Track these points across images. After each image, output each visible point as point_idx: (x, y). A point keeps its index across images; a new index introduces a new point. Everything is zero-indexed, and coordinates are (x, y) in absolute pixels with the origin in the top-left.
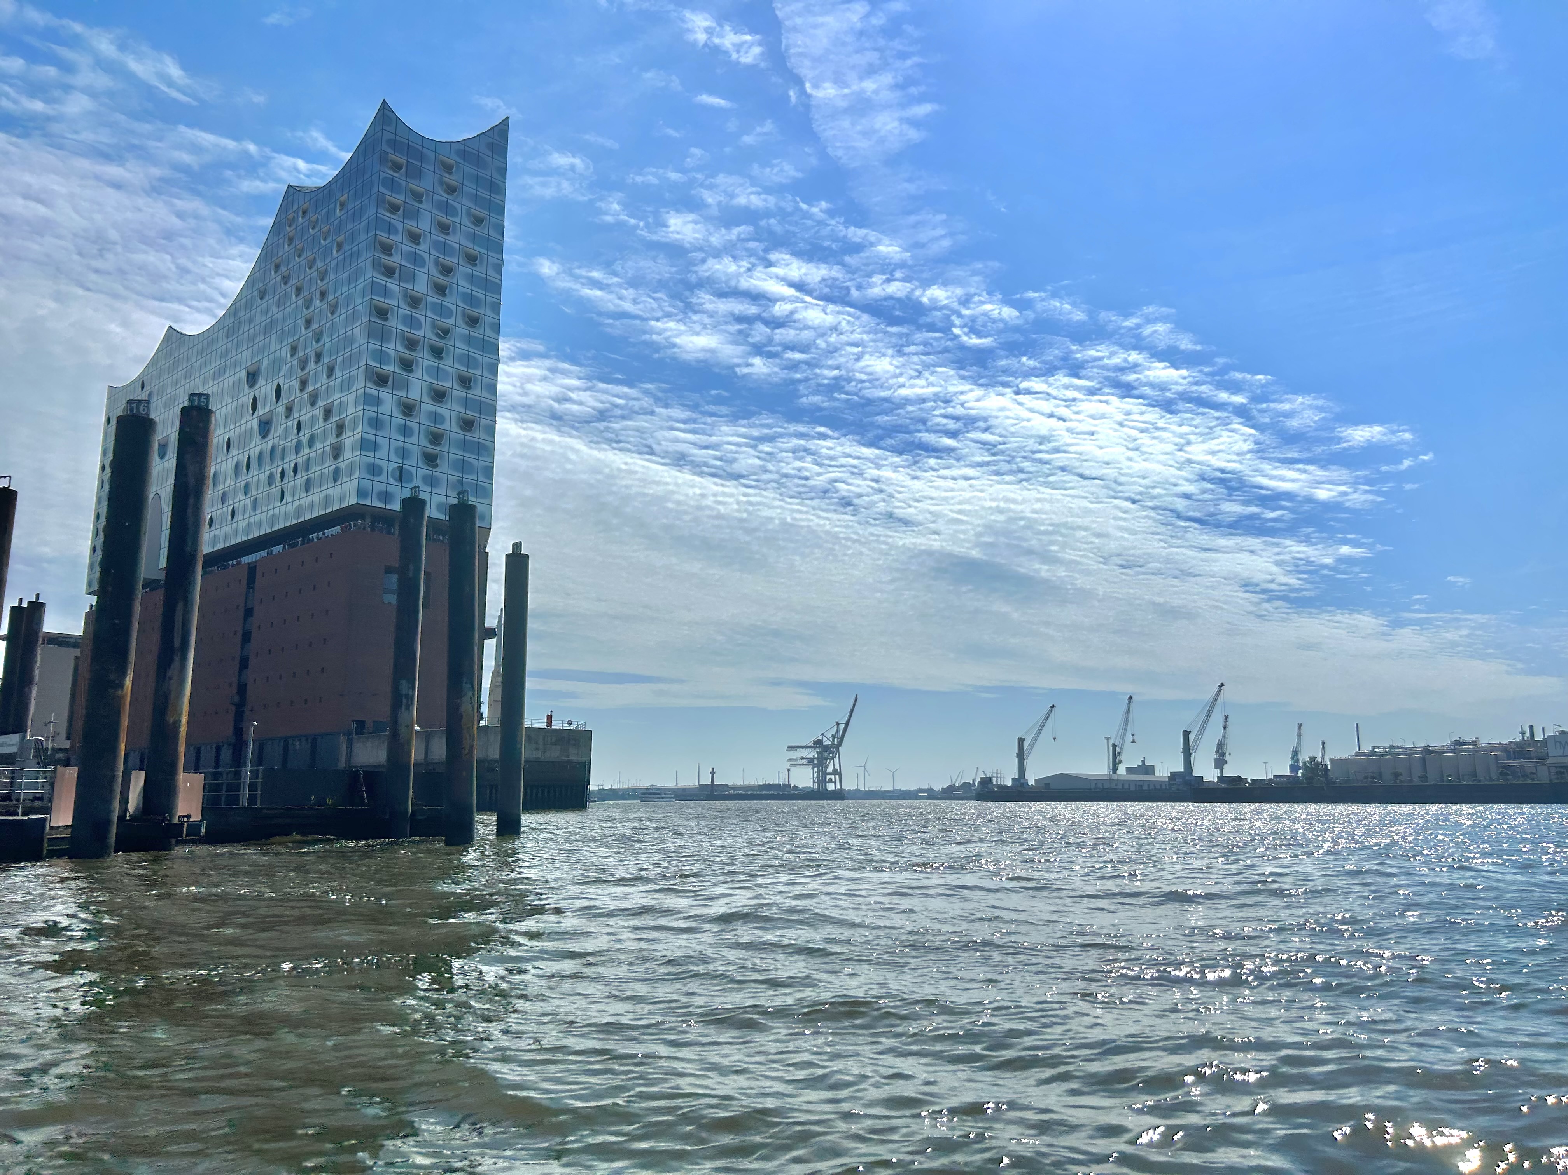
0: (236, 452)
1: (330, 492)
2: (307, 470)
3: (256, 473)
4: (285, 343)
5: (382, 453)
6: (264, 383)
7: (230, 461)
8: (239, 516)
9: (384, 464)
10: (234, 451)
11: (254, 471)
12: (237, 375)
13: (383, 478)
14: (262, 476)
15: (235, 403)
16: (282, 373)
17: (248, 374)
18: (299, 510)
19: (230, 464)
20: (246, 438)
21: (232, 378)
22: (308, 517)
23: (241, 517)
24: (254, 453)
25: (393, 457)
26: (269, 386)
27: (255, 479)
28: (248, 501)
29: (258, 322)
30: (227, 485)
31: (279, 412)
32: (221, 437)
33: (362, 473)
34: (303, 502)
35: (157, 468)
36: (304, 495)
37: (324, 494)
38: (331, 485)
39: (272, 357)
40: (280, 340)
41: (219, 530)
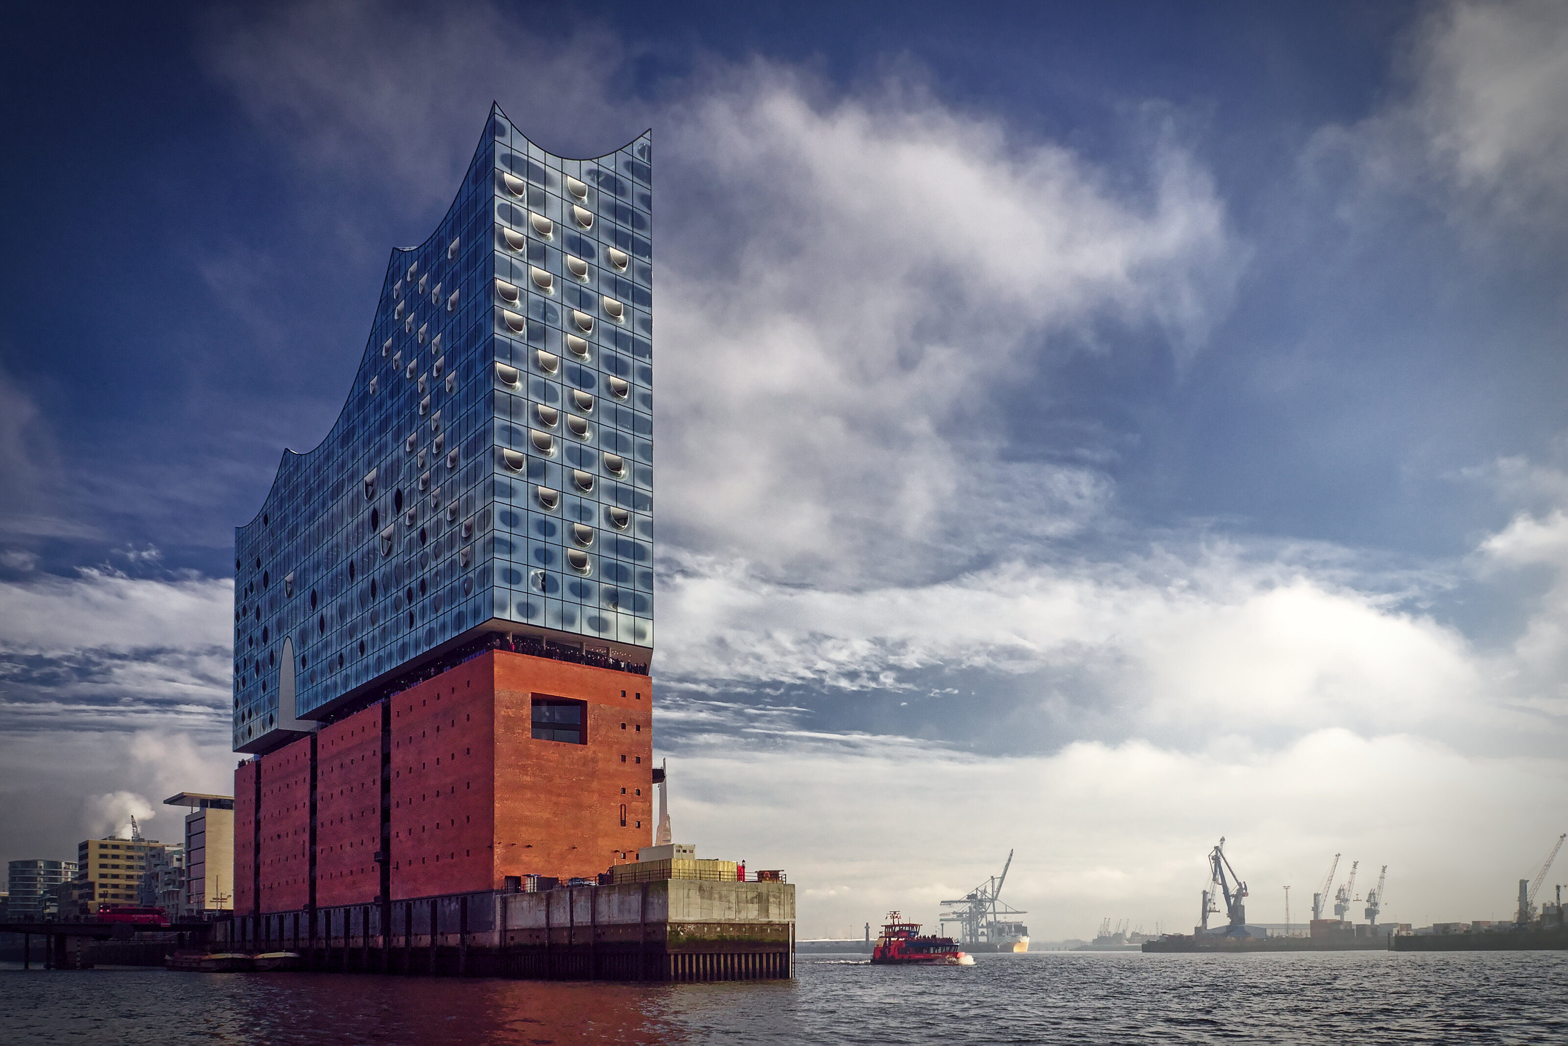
1: (463, 608)
2: (435, 586)
3: (382, 600)
4: (402, 440)
5: (519, 555)
6: (383, 493)
7: (354, 590)
8: (368, 651)
9: (521, 569)
10: (359, 578)
11: (380, 598)
12: (355, 490)
13: (522, 586)
14: (388, 602)
15: (355, 523)
16: (401, 477)
17: (367, 485)
19: (356, 591)
20: (370, 560)
21: (350, 494)
22: (441, 641)
23: (370, 652)
24: (377, 577)
25: (533, 561)
26: (389, 494)
27: (382, 605)
28: (377, 632)
29: (372, 421)
30: (354, 616)
31: (401, 523)
32: (344, 563)
33: (498, 581)
34: (433, 624)
35: (286, 608)
36: (433, 616)
37: (456, 611)
38: (462, 600)
39: (389, 459)
40: (397, 437)
41: (350, 669)
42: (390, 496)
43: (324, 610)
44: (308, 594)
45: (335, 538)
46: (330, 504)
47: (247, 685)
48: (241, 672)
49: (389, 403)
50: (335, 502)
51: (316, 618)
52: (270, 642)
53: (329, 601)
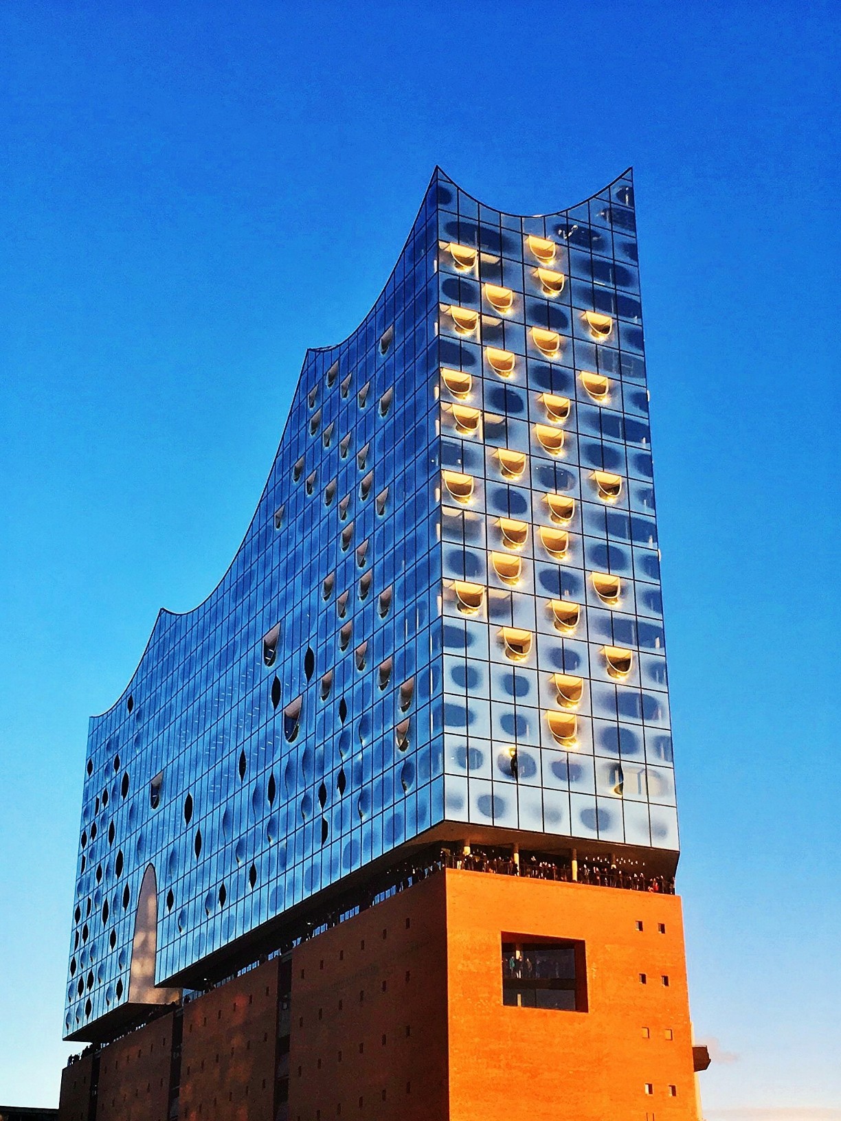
0: (253, 775)
1: (399, 808)
2: (360, 779)
3: (283, 802)
4: (315, 583)
5: (479, 727)
6: (288, 654)
7: (245, 790)
8: (262, 879)
9: (483, 746)
10: (251, 774)
11: (280, 800)
12: (251, 654)
13: (484, 771)
14: (292, 805)
15: (249, 698)
16: (312, 633)
17: (267, 647)
18: (352, 851)
19: (247, 793)
20: (267, 748)
21: (243, 660)
22: (366, 860)
23: (265, 881)
24: (278, 771)
25: (499, 733)
26: (296, 655)
27: (284, 810)
28: (274, 851)
29: (276, 563)
30: (243, 830)
31: (312, 694)
32: (232, 756)
33: (451, 765)
34: (356, 835)
35: (150, 823)
36: (356, 823)
37: (388, 815)
38: (398, 797)
39: (297, 610)
40: (308, 581)
41: (235, 909)
42: (298, 658)
43: (202, 823)
44: (180, 803)
45: (221, 722)
46: (216, 676)
47: (90, 937)
48: (83, 918)
49: (299, 539)
50: (222, 673)
51: (190, 837)
52: (124, 873)
53: (210, 809)
